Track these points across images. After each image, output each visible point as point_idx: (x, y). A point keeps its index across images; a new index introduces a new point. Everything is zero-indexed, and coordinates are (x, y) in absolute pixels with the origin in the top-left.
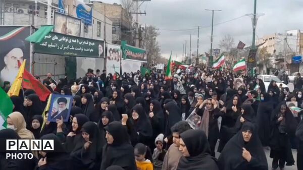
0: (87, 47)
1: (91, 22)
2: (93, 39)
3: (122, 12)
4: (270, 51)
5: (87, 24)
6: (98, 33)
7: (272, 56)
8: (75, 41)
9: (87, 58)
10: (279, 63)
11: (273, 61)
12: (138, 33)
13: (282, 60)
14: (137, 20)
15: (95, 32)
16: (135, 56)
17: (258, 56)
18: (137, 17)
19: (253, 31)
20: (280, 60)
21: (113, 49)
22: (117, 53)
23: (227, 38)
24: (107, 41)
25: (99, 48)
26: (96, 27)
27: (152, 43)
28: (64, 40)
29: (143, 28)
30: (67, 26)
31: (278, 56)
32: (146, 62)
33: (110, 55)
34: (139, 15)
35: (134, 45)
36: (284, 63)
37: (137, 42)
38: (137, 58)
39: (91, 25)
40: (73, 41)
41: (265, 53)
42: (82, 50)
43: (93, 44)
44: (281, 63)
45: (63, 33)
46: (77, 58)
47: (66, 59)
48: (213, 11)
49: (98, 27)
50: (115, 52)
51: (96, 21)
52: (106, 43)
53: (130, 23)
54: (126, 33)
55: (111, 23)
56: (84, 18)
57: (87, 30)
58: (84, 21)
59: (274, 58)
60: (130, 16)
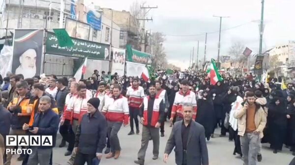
0: (94, 49)
3: (130, 19)
5: (96, 30)
7: (284, 64)
8: (83, 44)
9: (94, 60)
11: (285, 69)
12: (144, 38)
14: (143, 26)
15: (104, 37)
16: (139, 60)
18: (144, 23)
21: (118, 52)
22: (122, 56)
27: (158, 49)
29: (149, 34)
33: (116, 58)
34: (146, 21)
35: (140, 49)
37: (143, 47)
38: (141, 62)
39: (100, 31)
42: (90, 52)
45: (73, 36)
47: (75, 61)
48: (221, 17)
49: (106, 32)
50: (120, 56)
51: (105, 27)
52: (112, 46)
53: (137, 29)
54: (133, 38)
55: (119, 29)
56: (94, 24)
57: (96, 35)
58: (93, 27)
59: (286, 66)
60: (138, 22)
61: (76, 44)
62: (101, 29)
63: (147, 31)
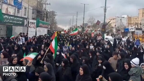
0: (18, 21)
1: (21, 8)
2: (22, 16)
3: (38, 3)
4: (113, 25)
5: (19, 9)
6: (24, 13)
7: (114, 28)
8: (12, 18)
9: (18, 27)
10: (117, 31)
11: (114, 30)
12: (46, 14)
13: (119, 30)
14: (45, 8)
15: (23, 13)
16: (44, 26)
17: (107, 28)
18: (46, 6)
19: (104, 16)
20: (118, 30)
21: (32, 22)
22: (34, 24)
23: (92, 18)
24: (29, 18)
25: (25, 22)
26: (24, 10)
27: (53, 19)
28: (6, 17)
29: (48, 12)
30: (8, 10)
31: (117, 28)
32: (50, 29)
33: (31, 25)
34: (47, 5)
35: (43, 20)
36: (120, 32)
37: (45, 19)
38: (44, 27)
39: (21, 9)
40: (11, 17)
41: (111, 26)
42: (16, 22)
43: (22, 19)
44: (118, 32)
45: (5, 13)
46: (13, 26)
47: (7, 27)
48: (85, 4)
49: (25, 10)
50: (33, 24)
51: (24, 7)
52: (28, 19)
53: (42, 9)
54: (39, 14)
55: (32, 8)
56: (18, 6)
57: (19, 12)
58: (18, 7)
59: (115, 29)
60: (42, 5)
61: (8, 18)
62: (22, 9)
63: (47, 10)
